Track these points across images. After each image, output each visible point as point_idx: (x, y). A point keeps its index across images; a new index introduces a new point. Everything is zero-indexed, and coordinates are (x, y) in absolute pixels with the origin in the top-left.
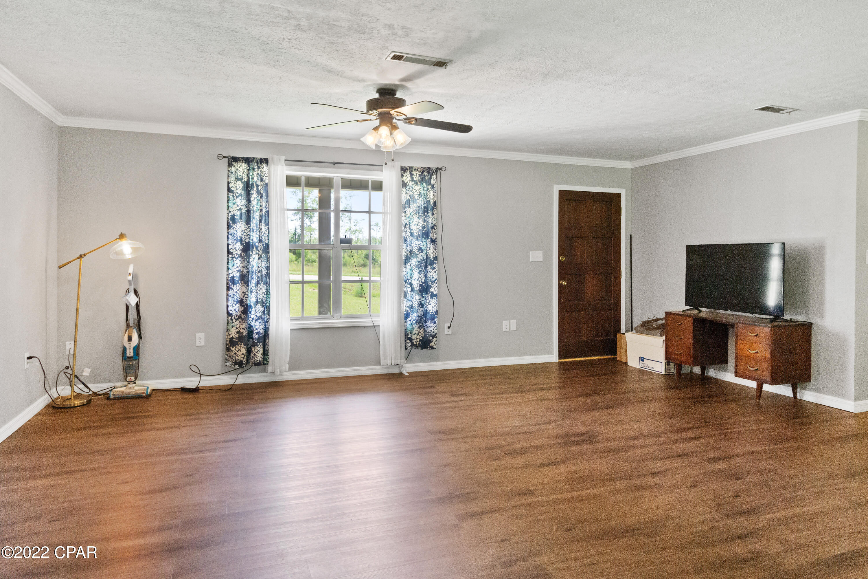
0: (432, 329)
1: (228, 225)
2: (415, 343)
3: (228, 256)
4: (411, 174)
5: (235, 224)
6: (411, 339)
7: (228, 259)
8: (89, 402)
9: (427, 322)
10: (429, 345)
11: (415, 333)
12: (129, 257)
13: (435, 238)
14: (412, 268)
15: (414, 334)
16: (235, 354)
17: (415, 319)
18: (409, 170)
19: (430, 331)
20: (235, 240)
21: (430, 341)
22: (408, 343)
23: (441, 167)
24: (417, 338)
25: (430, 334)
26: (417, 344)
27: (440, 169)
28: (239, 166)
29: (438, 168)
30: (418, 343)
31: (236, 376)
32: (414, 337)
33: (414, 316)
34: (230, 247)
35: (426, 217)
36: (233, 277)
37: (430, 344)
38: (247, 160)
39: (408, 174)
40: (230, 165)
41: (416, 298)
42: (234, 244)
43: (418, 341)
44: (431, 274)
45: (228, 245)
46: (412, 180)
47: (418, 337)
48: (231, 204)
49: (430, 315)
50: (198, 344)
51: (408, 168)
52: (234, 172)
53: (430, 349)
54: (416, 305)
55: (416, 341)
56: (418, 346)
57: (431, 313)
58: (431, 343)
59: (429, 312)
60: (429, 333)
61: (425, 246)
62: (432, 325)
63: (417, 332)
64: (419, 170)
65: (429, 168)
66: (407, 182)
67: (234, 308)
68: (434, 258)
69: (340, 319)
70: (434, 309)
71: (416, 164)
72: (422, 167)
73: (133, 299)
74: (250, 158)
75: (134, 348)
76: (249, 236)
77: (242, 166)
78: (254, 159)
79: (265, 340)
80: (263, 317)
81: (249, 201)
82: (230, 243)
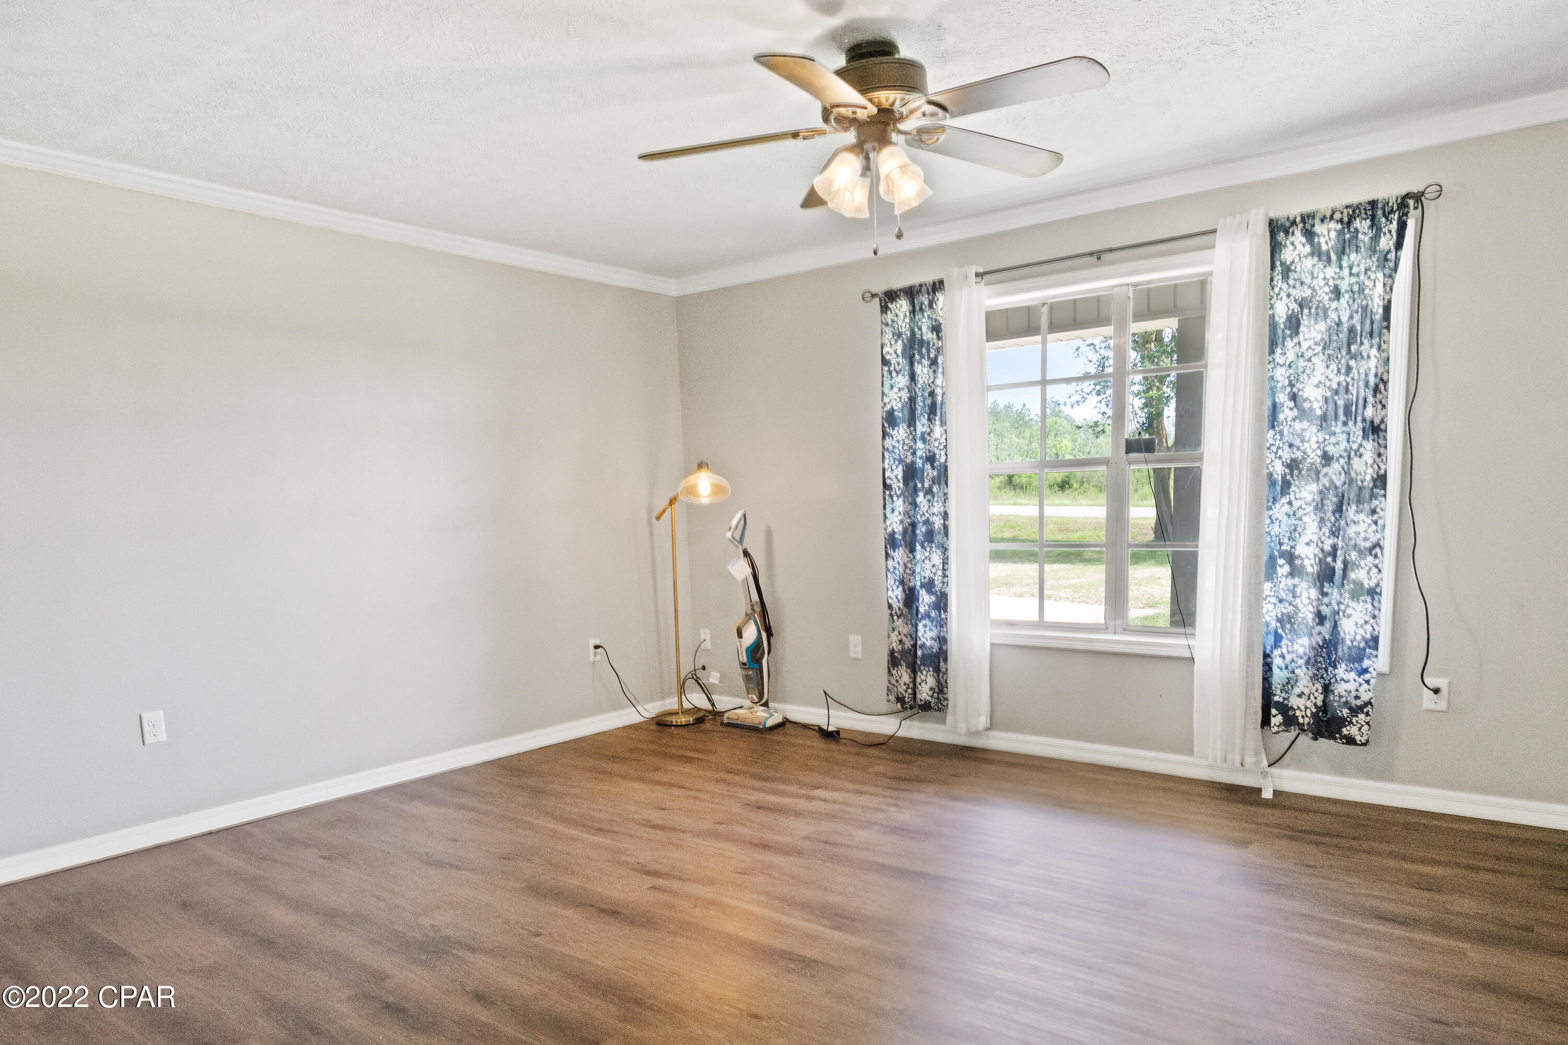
0: (1351, 686)
1: (883, 431)
2: (1301, 720)
3: (884, 493)
4: (1309, 234)
5: (896, 429)
6: (1284, 709)
7: (884, 499)
8: (700, 721)
9: (1337, 668)
10: (1340, 732)
11: (1303, 693)
12: (705, 501)
13: (1380, 418)
14: (1301, 512)
15: (1300, 696)
16: (897, 681)
17: (1305, 654)
18: (1301, 226)
19: (1344, 693)
20: (894, 460)
21: (1343, 722)
22: (1274, 716)
23: (1422, 189)
24: (1306, 708)
25: (1343, 700)
26: (1306, 722)
27: (1418, 197)
28: (898, 306)
29: (1407, 196)
30: (1307, 720)
31: (898, 721)
32: (1294, 702)
33: (1302, 646)
34: (887, 474)
35: (1353, 357)
36: (894, 532)
37: (1344, 730)
38: (911, 293)
39: (1298, 237)
40: (884, 309)
41: (1307, 594)
42: (894, 467)
43: (1307, 716)
44: (1361, 528)
45: (884, 470)
46: (1316, 252)
47: (1309, 704)
48: (886, 389)
49: (1345, 648)
50: (852, 655)
51: (1298, 219)
52: (890, 323)
53: (1343, 743)
54: (1307, 613)
55: (1303, 713)
56: (1306, 727)
57: (1349, 643)
58: (1346, 726)
59: (1343, 641)
60: (1341, 697)
61: (1344, 445)
62: (1353, 675)
63: (1306, 691)
64: (1337, 216)
65: (1373, 204)
66: (1292, 262)
67: (896, 593)
68: (1374, 480)
69: (1121, 633)
70: (1361, 631)
71: (1322, 202)
72: (1347, 207)
73: (741, 570)
74: (914, 286)
75: (747, 650)
76: (911, 451)
77: (903, 306)
78: (921, 286)
79: (939, 662)
80: (933, 614)
81: (913, 377)
82: (886, 467)
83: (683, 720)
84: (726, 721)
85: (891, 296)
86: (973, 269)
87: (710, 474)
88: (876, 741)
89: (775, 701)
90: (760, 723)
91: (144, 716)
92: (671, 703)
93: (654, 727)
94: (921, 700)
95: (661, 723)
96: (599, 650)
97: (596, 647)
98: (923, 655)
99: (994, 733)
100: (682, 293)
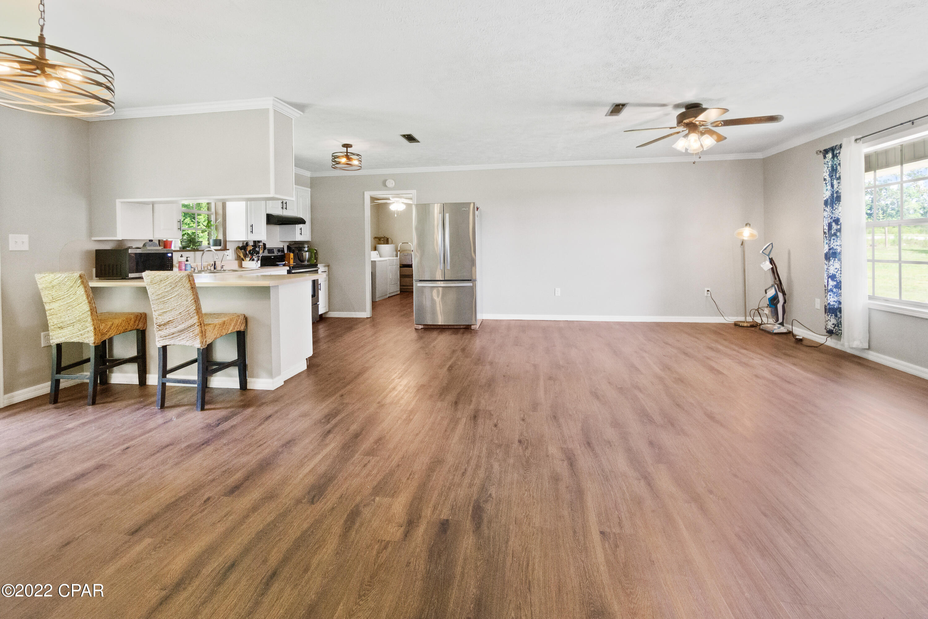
1: (824, 209)
3: (824, 236)
5: (827, 208)
28: (828, 155)
31: (826, 338)
34: (825, 227)
36: (826, 253)
38: (832, 150)
40: (825, 157)
48: (825, 191)
50: (816, 307)
52: (826, 163)
73: (767, 266)
74: (834, 146)
75: (769, 299)
76: (830, 217)
77: (830, 155)
78: (836, 146)
79: (837, 313)
80: (834, 290)
81: (832, 186)
82: (824, 224)
83: (745, 324)
84: (761, 328)
85: (826, 152)
86: (853, 138)
87: (750, 229)
88: (813, 345)
89: (787, 323)
90: (772, 330)
91: (556, 289)
92: (742, 319)
93: (733, 326)
94: (828, 328)
95: (736, 325)
96: (709, 292)
97: (708, 291)
98: (829, 308)
99: (871, 352)
100: (764, 157)
